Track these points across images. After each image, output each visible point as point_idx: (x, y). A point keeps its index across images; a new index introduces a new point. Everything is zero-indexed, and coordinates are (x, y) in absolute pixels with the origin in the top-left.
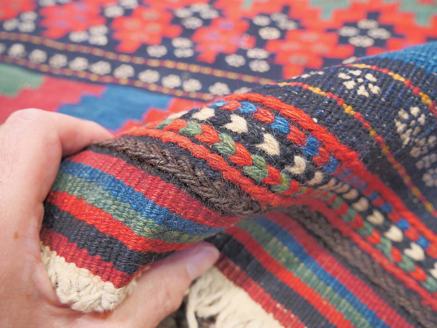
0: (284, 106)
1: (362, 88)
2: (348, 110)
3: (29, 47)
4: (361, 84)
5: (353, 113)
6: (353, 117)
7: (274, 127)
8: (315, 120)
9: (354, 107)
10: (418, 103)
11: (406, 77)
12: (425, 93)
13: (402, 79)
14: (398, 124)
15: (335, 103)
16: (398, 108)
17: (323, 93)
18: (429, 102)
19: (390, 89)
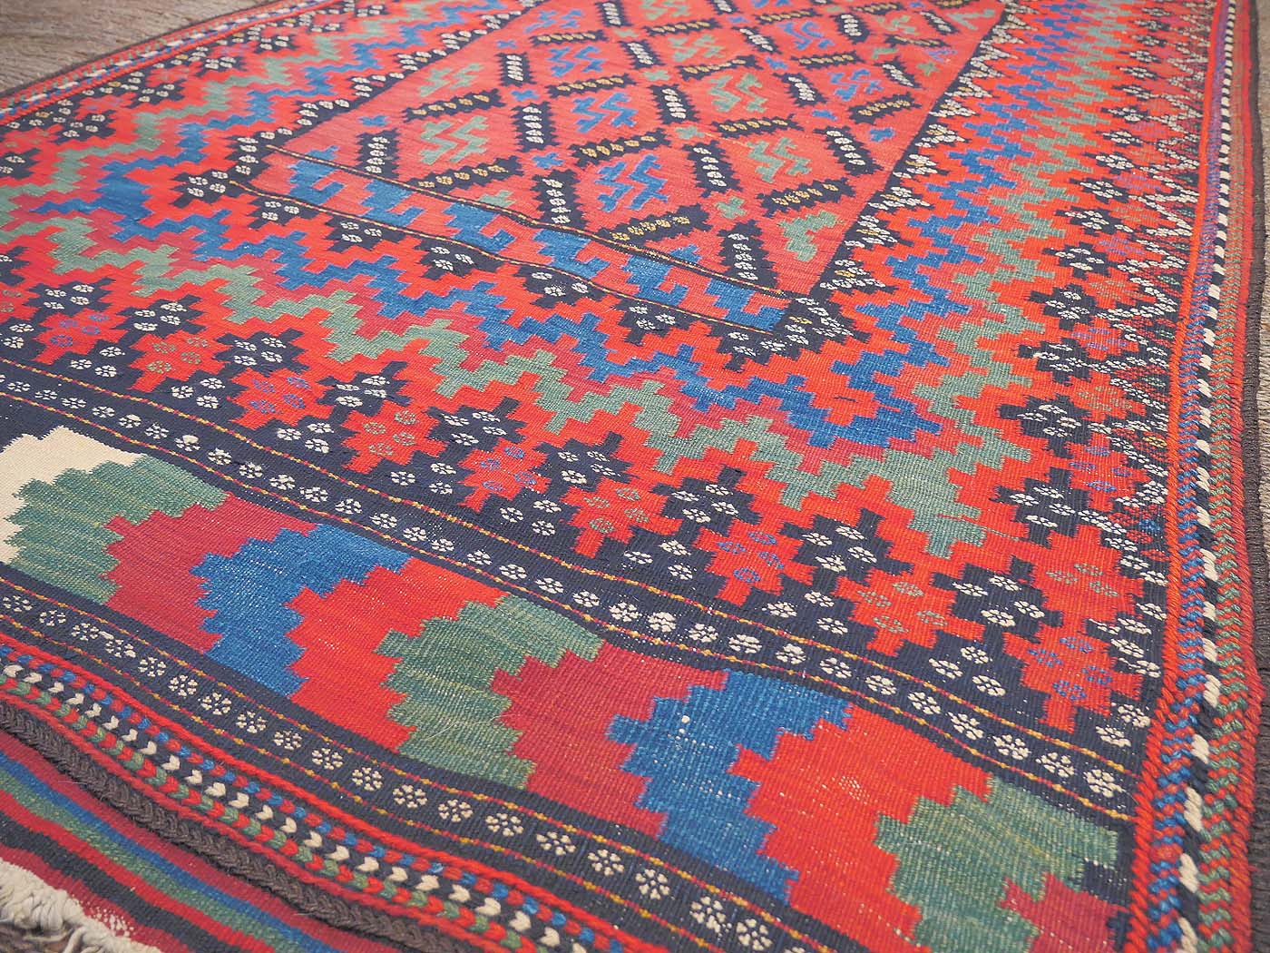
0: (589, 917)
1: (655, 891)
2: (645, 914)
3: (209, 440)
4: (653, 887)
5: (649, 915)
6: (650, 919)
7: (582, 937)
8: (616, 927)
9: (649, 911)
10: (708, 894)
11: (692, 875)
12: (711, 884)
13: (689, 877)
14: (696, 915)
15: (633, 910)
16: (689, 903)
17: (622, 902)
18: (718, 891)
19: (678, 887)
